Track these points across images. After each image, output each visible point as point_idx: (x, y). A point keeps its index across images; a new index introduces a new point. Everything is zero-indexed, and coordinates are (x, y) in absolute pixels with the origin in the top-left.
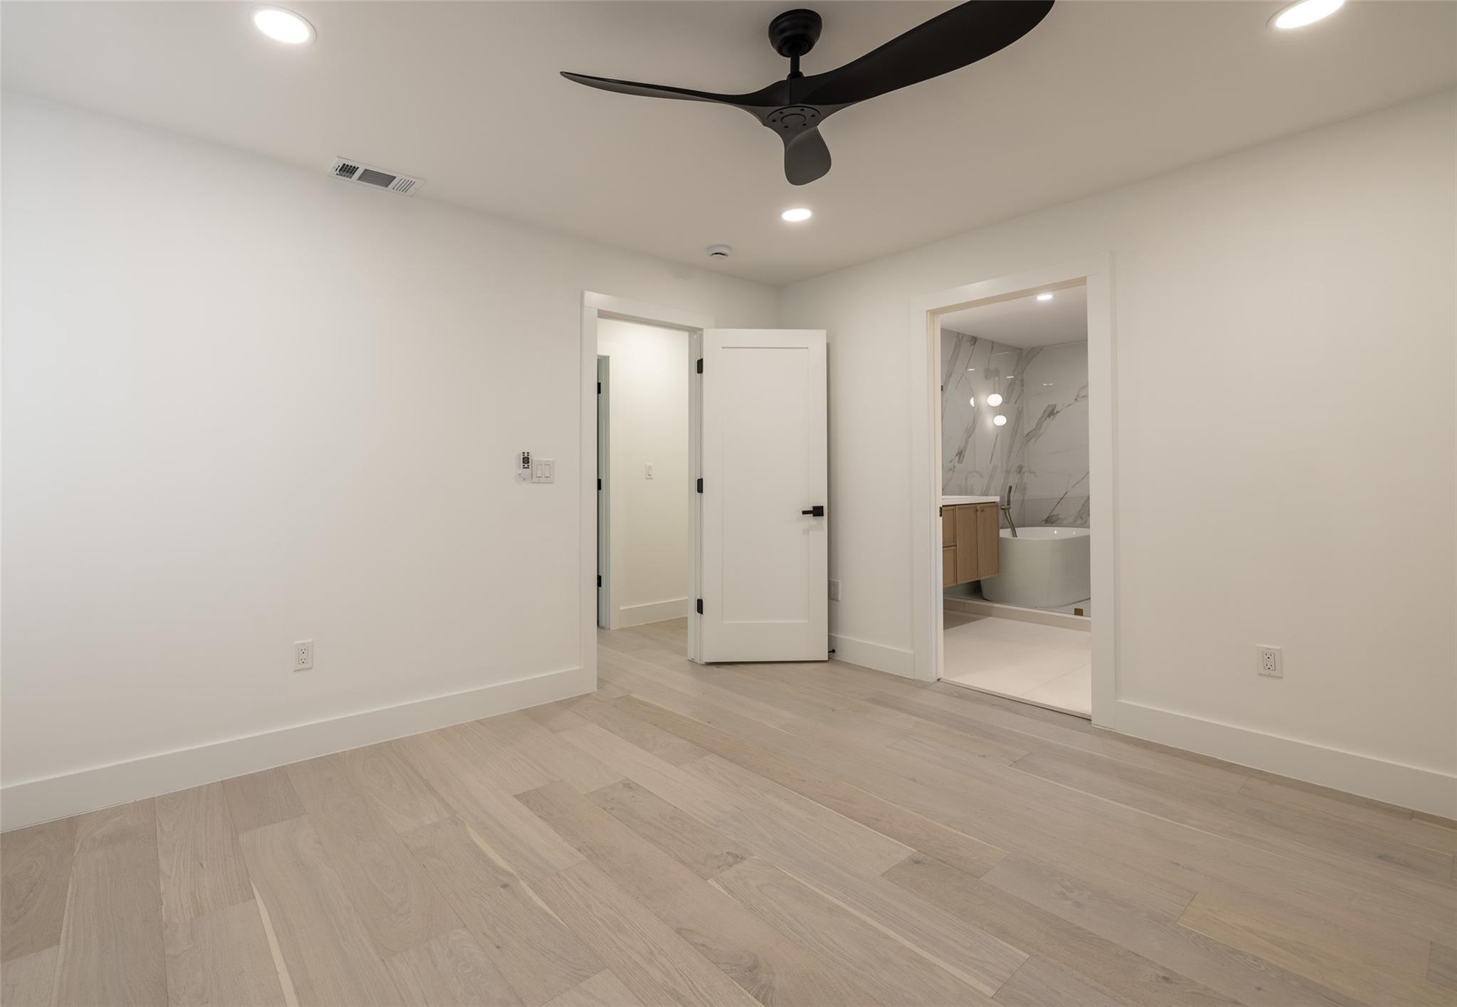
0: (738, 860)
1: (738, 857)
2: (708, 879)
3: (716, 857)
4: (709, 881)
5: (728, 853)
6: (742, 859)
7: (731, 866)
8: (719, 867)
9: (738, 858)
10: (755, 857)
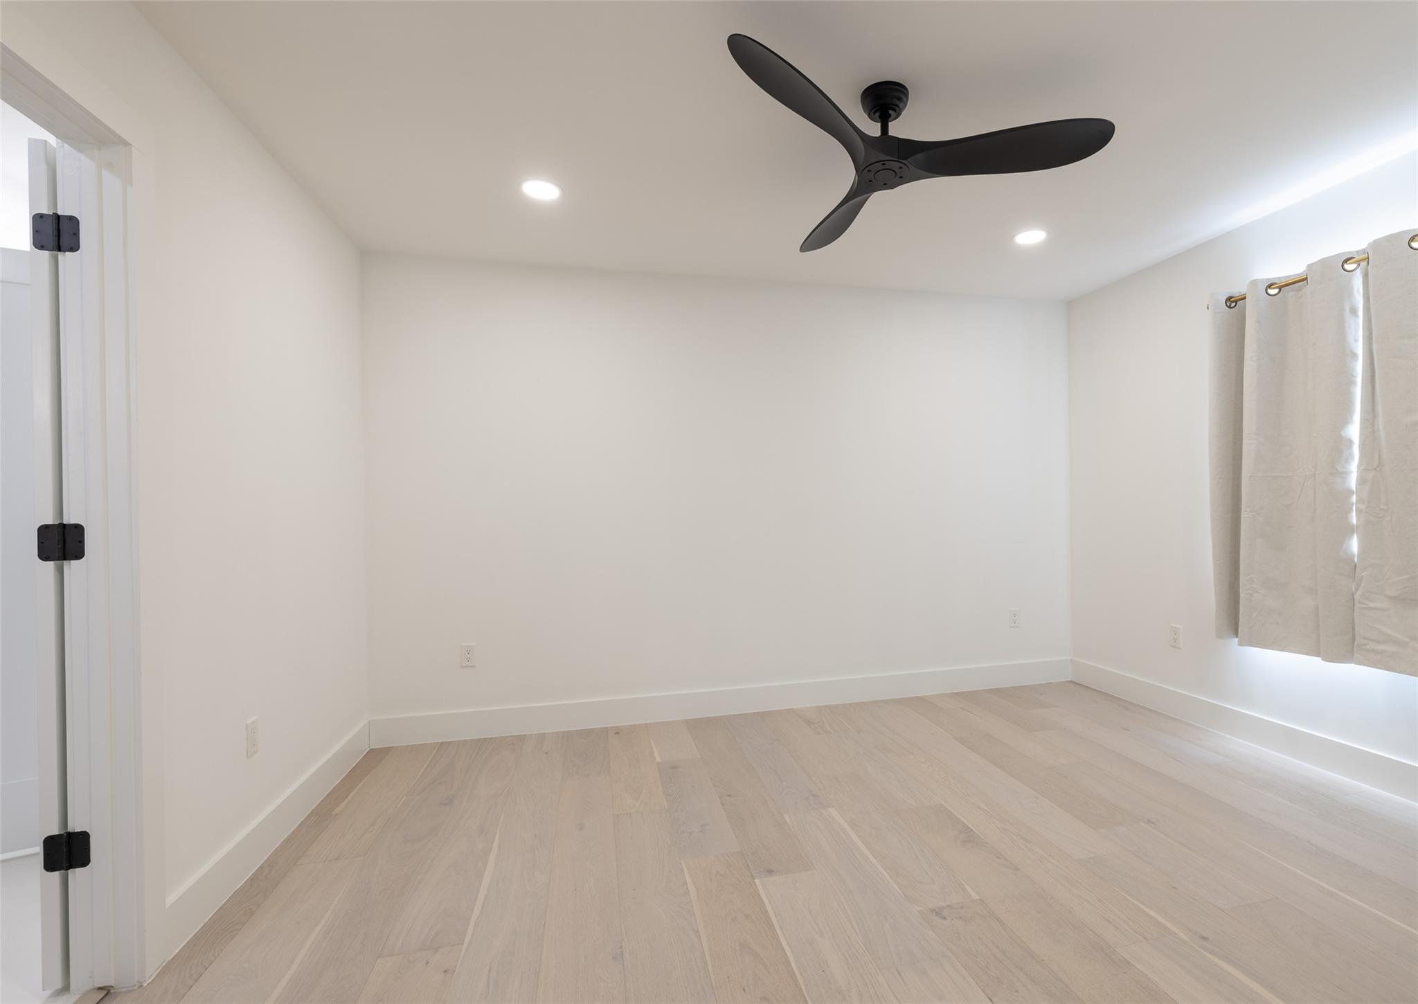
0: (937, 910)
1: (936, 913)
2: (978, 900)
3: (961, 918)
4: (977, 897)
5: (945, 918)
6: (934, 910)
7: (949, 906)
8: (962, 907)
9: (938, 912)
10: (919, 908)
